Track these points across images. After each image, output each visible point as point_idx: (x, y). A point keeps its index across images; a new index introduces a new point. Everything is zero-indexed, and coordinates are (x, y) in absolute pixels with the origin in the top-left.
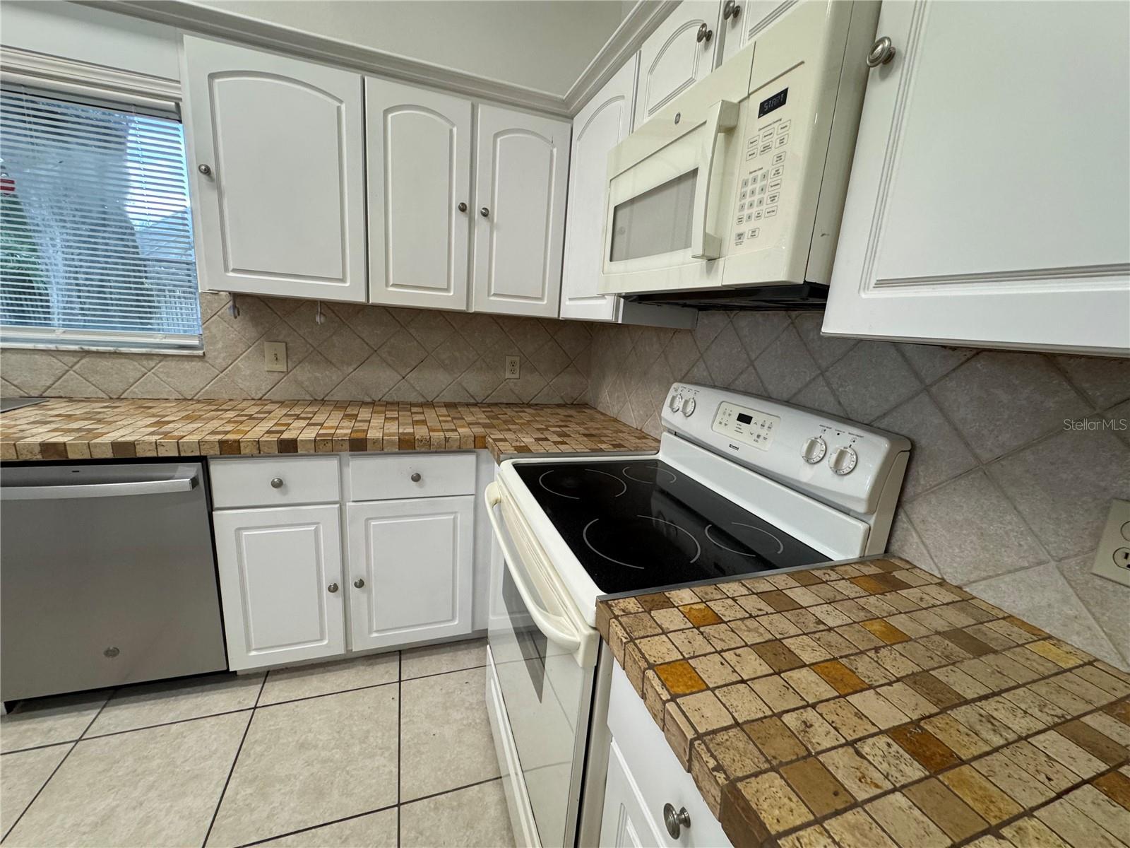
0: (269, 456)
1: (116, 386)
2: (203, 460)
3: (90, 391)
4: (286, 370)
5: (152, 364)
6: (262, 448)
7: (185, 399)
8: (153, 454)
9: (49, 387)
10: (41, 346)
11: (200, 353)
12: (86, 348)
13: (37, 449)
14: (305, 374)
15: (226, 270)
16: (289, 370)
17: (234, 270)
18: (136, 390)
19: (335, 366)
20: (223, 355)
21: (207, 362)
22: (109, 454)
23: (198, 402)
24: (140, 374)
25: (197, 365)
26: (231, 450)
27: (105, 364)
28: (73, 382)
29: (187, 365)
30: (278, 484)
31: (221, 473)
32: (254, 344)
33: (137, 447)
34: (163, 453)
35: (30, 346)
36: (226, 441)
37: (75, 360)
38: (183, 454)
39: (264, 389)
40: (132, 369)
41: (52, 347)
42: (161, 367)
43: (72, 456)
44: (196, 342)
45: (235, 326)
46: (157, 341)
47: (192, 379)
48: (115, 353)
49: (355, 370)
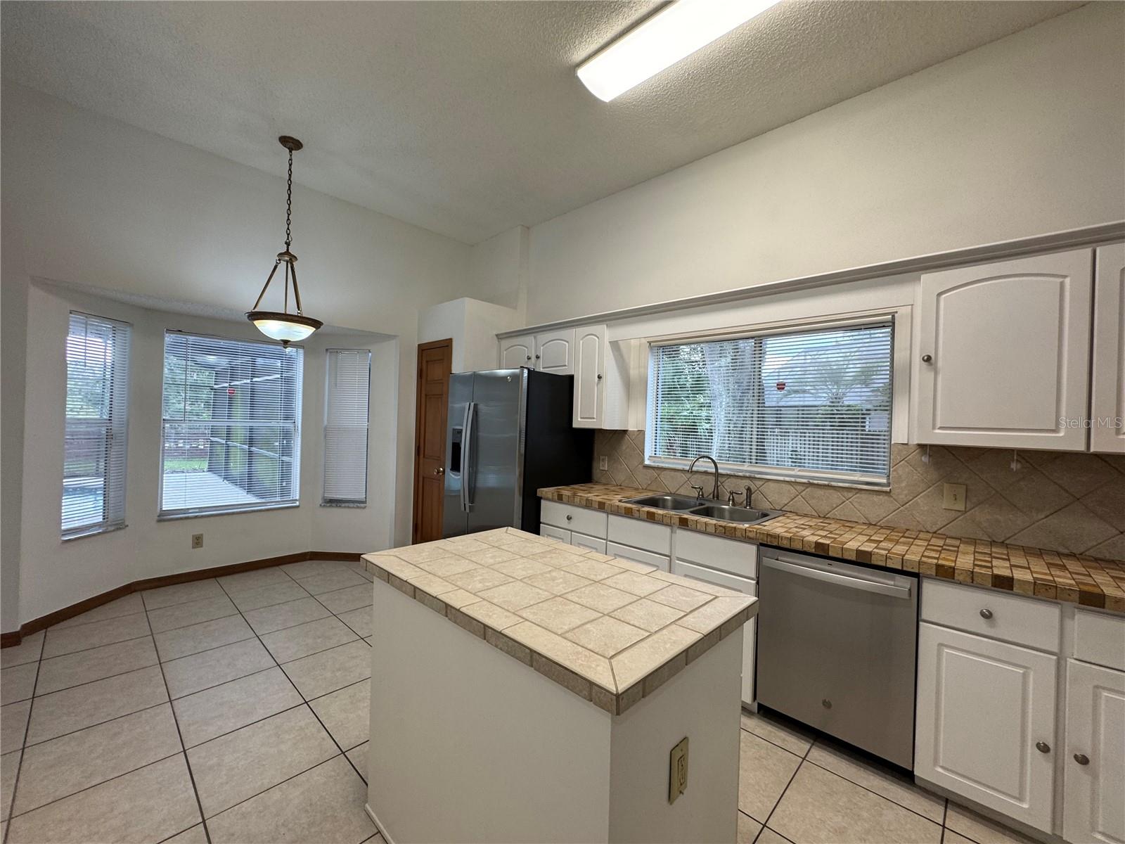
0: (981, 587)
1: (824, 508)
2: (919, 577)
3: (808, 510)
4: (964, 509)
5: (850, 495)
6: (975, 578)
7: (871, 524)
8: (882, 564)
9: (786, 505)
10: (787, 479)
11: (887, 489)
12: (811, 481)
14: (983, 515)
15: (934, 428)
16: (967, 509)
17: (941, 428)
18: (837, 513)
19: (1021, 511)
20: (906, 492)
21: (892, 497)
22: (853, 558)
23: (882, 527)
24: (841, 501)
25: (883, 498)
26: (946, 574)
27: (820, 492)
28: (799, 503)
29: (876, 498)
30: (987, 615)
31: (934, 592)
32: (934, 484)
33: (873, 556)
34: (890, 564)
35: (781, 478)
36: (943, 566)
37: (803, 489)
38: (905, 569)
39: (939, 525)
40: (835, 497)
41: (793, 479)
42: (856, 498)
43: (831, 554)
44: (884, 481)
45: (919, 469)
46: (856, 478)
47: (878, 509)
48: (828, 486)
49: (1046, 517)
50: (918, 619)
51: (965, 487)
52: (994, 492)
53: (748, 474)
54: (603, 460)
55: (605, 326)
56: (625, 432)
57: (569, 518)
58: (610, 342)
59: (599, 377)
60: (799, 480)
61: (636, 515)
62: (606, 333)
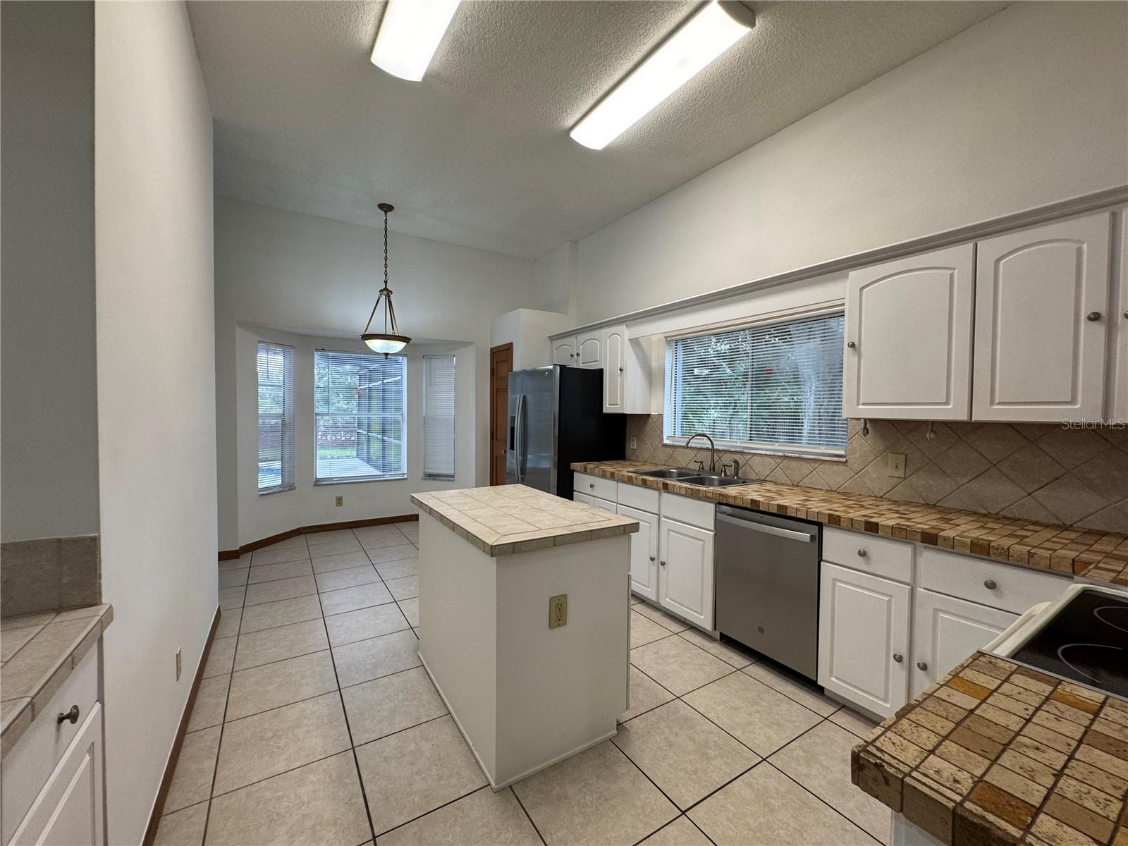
0: (857, 532)
1: (797, 477)
2: (820, 525)
3: (785, 479)
4: (903, 476)
5: (816, 465)
6: (854, 524)
7: (832, 491)
8: (794, 515)
9: (768, 475)
10: (768, 453)
11: (844, 460)
12: (786, 454)
13: (749, 502)
14: (919, 481)
15: (858, 404)
16: (907, 476)
17: (863, 404)
18: (806, 482)
19: (950, 477)
20: (858, 463)
21: (847, 466)
22: (775, 511)
23: (839, 493)
24: (809, 472)
25: (841, 468)
26: (835, 521)
27: (794, 464)
28: (779, 475)
29: (835, 468)
30: (863, 554)
31: (830, 536)
32: (880, 455)
33: (788, 509)
34: (799, 516)
35: (763, 452)
36: (833, 515)
37: (781, 461)
38: (809, 519)
39: (885, 489)
40: (806, 468)
41: (772, 453)
42: (821, 468)
43: (761, 508)
44: (843, 453)
45: (869, 442)
46: (821, 451)
47: (837, 477)
48: (799, 458)
49: (969, 482)
50: (820, 559)
51: (904, 456)
52: (928, 460)
53: (738, 450)
54: (633, 440)
55: (625, 326)
56: (649, 415)
57: (592, 486)
58: (629, 340)
59: (621, 370)
60: (776, 454)
61: (635, 482)
62: (626, 332)
